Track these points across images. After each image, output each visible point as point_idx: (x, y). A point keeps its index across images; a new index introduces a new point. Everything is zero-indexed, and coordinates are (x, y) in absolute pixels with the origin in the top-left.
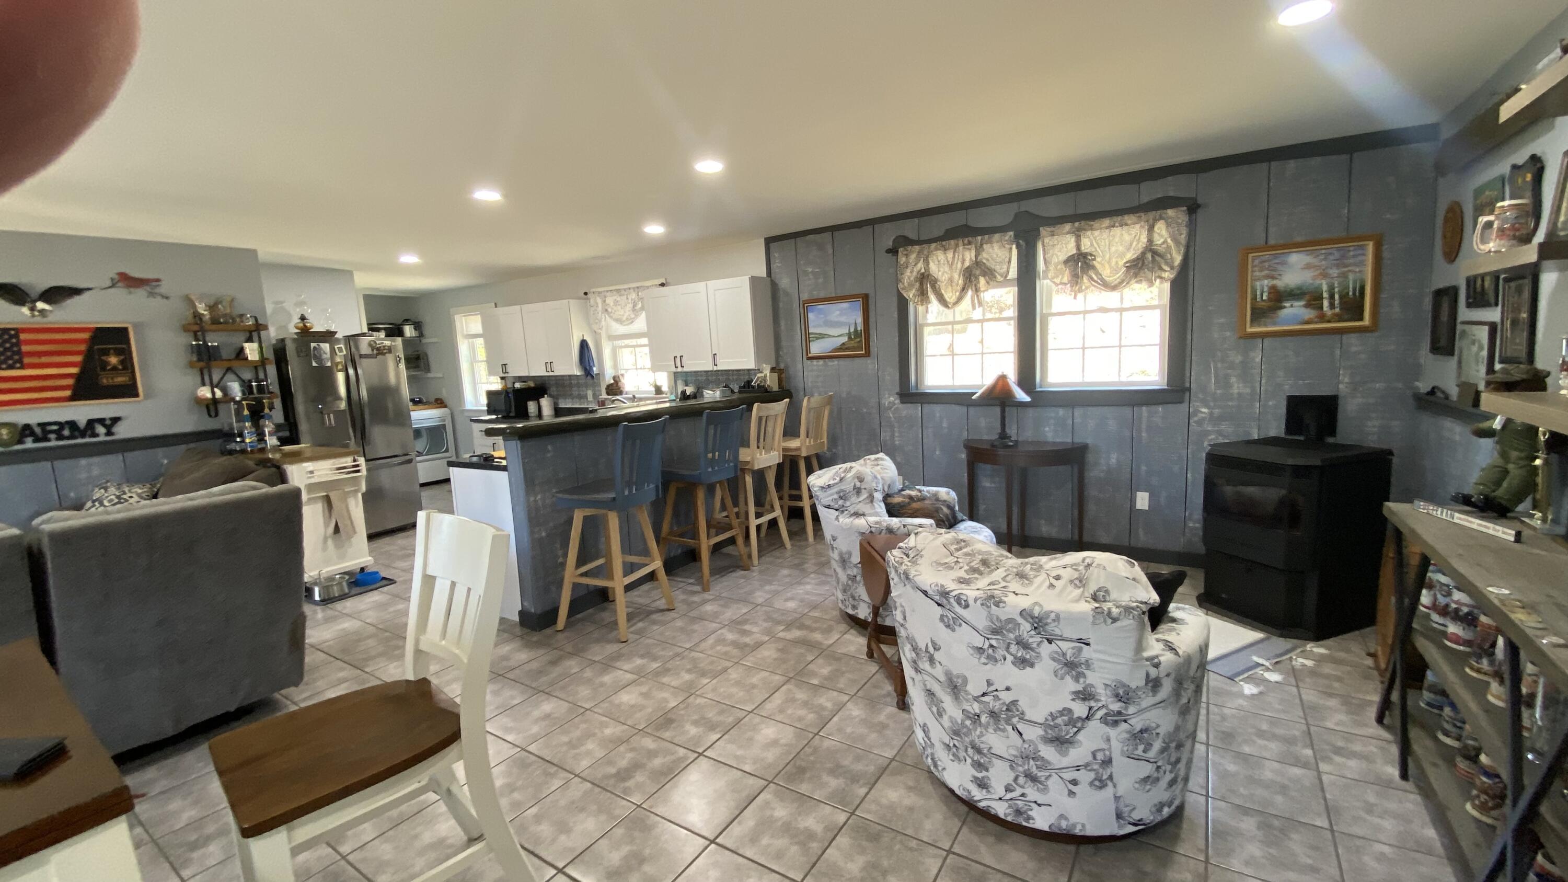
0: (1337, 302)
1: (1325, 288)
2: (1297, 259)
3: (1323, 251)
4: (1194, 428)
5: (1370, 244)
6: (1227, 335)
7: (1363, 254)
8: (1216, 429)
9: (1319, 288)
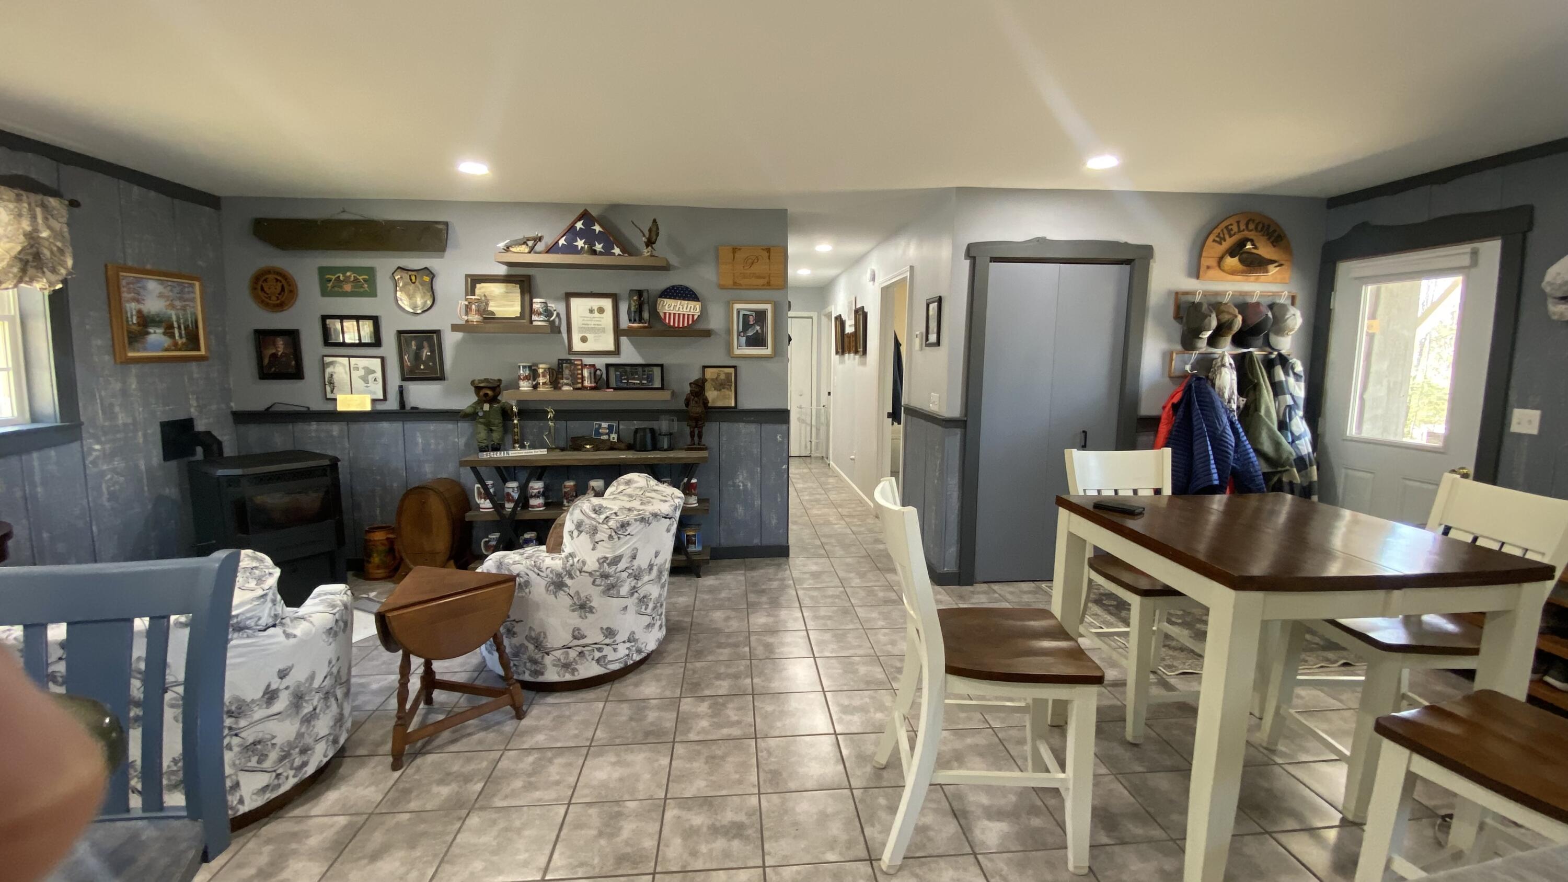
1: (174, 318)
2: (153, 285)
3: (169, 283)
4: (91, 470)
5: (197, 284)
6: (107, 358)
7: (194, 292)
8: (111, 466)
9: (170, 318)
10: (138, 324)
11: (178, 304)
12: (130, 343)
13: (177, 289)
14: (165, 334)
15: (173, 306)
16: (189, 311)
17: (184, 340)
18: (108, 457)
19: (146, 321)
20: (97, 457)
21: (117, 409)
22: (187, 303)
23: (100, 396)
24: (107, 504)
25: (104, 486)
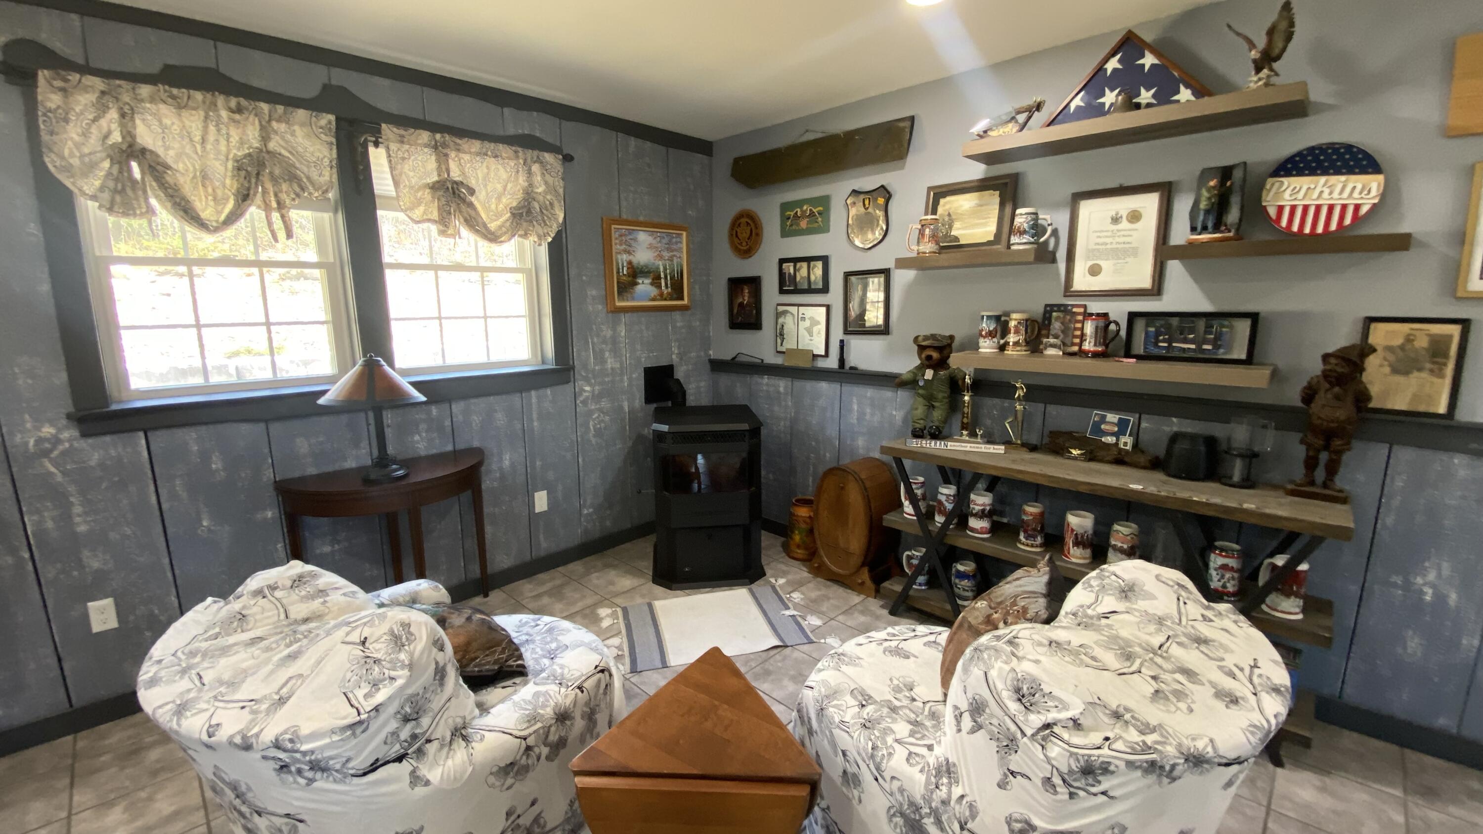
0: (669, 282)
1: (662, 269)
2: (643, 237)
3: (659, 234)
4: (581, 408)
5: (684, 234)
6: (600, 307)
7: (681, 242)
8: (598, 406)
9: (658, 268)
10: (629, 275)
11: (666, 255)
12: (619, 293)
13: (665, 240)
14: (652, 284)
15: (661, 257)
16: (675, 260)
17: (670, 290)
18: (597, 398)
19: (636, 272)
20: (587, 398)
21: (607, 354)
22: (675, 253)
23: (593, 343)
24: (594, 441)
25: (591, 423)
